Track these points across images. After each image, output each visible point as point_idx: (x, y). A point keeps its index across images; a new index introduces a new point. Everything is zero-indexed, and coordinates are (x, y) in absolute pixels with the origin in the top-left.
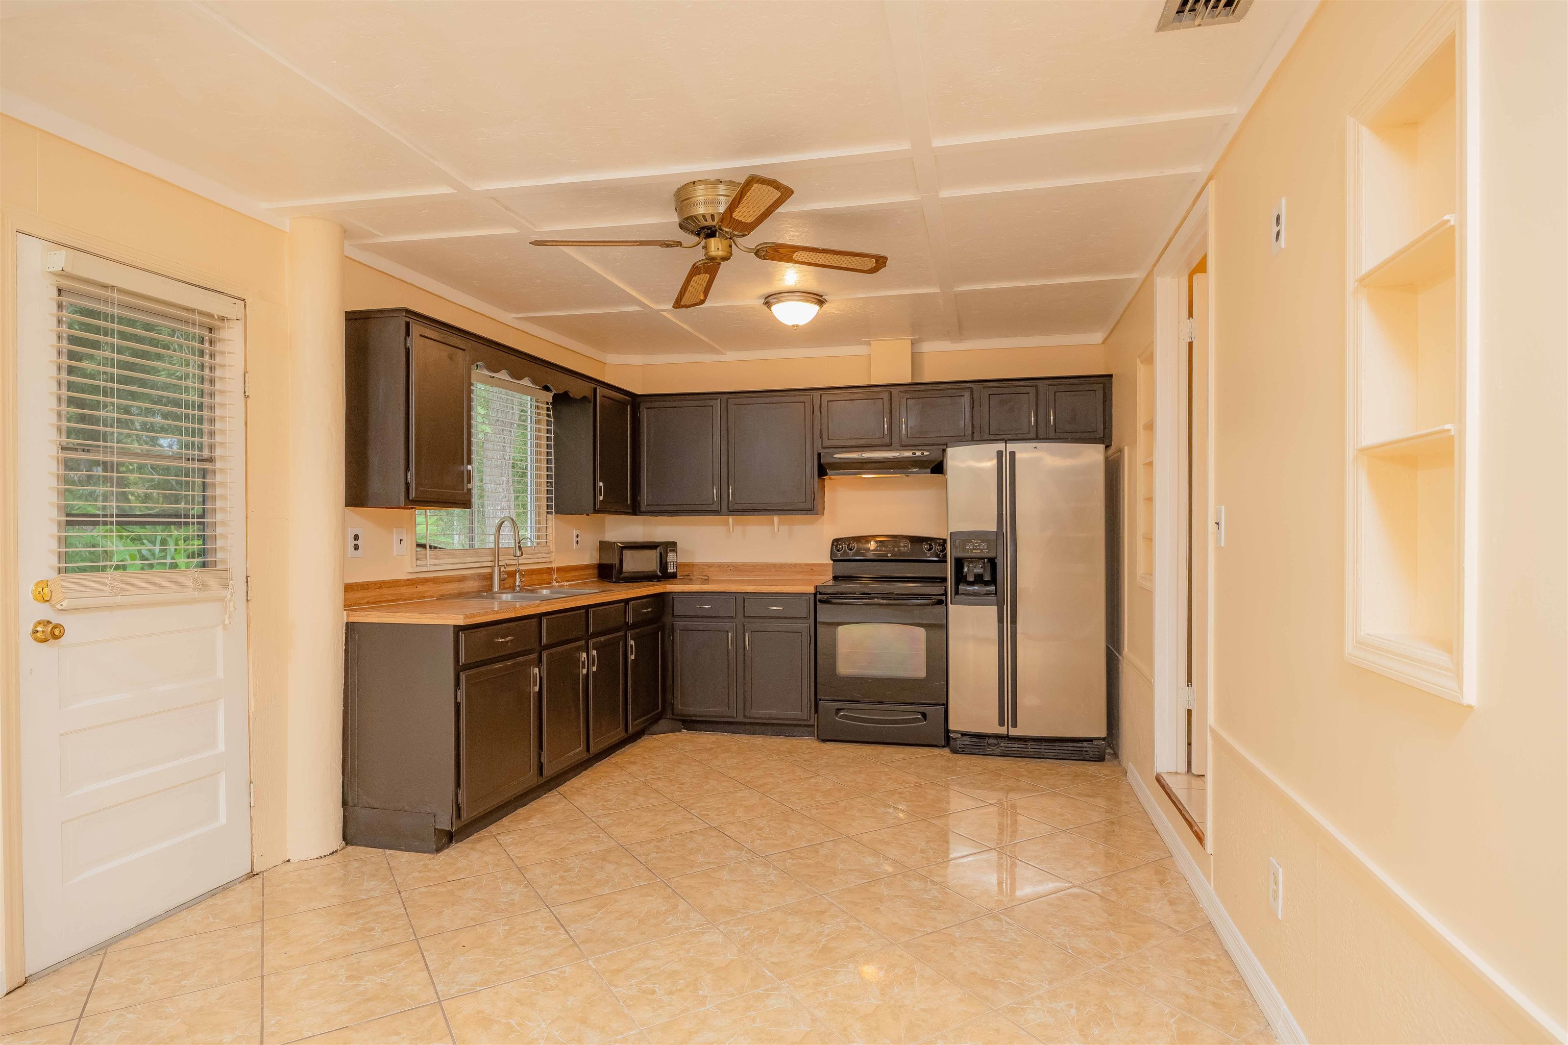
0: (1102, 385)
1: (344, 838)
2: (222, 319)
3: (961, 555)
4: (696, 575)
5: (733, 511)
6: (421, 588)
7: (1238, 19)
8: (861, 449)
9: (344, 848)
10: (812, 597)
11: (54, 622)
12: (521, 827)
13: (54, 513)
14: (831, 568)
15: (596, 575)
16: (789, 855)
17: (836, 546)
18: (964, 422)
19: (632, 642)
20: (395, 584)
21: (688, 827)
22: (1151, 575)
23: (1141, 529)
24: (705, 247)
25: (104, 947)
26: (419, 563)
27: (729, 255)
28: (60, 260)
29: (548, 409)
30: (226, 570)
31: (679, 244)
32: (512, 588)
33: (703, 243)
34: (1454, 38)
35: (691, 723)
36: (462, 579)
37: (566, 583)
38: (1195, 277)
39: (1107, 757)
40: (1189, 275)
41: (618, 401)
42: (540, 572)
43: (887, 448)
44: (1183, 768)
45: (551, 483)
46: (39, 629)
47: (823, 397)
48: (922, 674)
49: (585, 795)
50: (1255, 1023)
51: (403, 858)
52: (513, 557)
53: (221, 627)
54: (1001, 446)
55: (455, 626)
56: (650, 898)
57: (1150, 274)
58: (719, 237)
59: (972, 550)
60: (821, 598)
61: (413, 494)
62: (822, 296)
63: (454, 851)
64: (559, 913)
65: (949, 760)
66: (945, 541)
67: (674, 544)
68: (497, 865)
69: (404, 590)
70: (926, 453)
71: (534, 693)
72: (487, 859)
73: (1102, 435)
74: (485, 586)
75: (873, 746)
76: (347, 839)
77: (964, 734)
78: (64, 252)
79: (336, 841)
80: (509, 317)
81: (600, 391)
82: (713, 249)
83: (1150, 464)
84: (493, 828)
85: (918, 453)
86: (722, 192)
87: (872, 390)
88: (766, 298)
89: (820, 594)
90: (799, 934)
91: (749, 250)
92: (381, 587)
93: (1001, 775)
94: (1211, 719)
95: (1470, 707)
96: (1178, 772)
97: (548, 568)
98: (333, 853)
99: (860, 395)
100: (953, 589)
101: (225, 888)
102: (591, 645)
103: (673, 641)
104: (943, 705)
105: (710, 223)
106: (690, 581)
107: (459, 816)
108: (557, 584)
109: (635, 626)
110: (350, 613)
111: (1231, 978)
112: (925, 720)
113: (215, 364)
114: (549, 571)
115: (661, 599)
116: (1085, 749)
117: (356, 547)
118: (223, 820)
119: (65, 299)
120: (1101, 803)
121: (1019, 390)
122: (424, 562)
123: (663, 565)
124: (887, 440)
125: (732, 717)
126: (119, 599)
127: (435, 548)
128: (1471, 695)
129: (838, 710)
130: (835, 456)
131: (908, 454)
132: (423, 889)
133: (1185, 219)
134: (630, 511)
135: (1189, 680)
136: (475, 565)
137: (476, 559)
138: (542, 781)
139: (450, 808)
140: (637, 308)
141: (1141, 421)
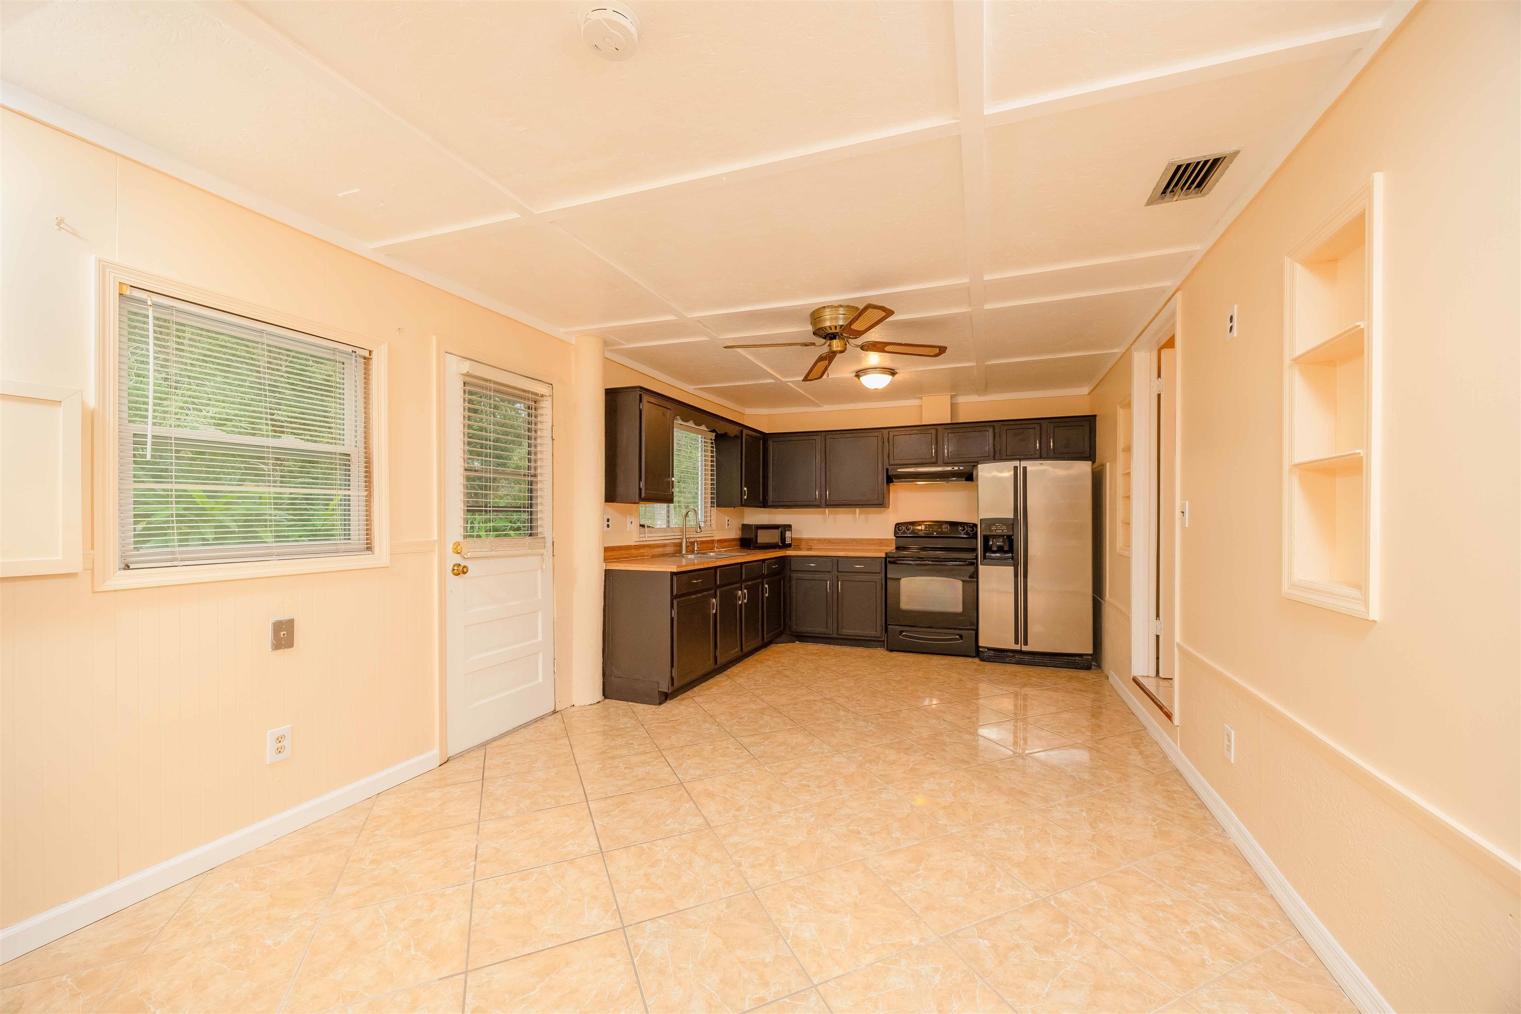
0: (1088, 422)
1: (604, 695)
2: (542, 396)
3: (988, 533)
4: (803, 545)
5: (830, 505)
6: (642, 551)
7: (1204, 195)
8: (915, 466)
9: (604, 700)
10: (883, 560)
11: (463, 564)
12: (706, 693)
13: (462, 505)
14: (894, 542)
15: (739, 545)
16: (880, 716)
17: (898, 528)
18: (988, 447)
19: (767, 586)
20: (628, 548)
21: (812, 698)
22: (1129, 547)
23: (1120, 516)
24: (830, 345)
25: (484, 745)
26: (641, 535)
27: (845, 349)
28: (466, 367)
29: (712, 443)
30: (544, 538)
31: (814, 344)
32: (692, 552)
33: (828, 343)
34: (1364, 213)
35: (803, 638)
36: (664, 546)
37: (723, 550)
38: (1162, 351)
39: (1093, 667)
40: (1158, 350)
41: (754, 437)
42: (707, 542)
43: (934, 465)
44: (1153, 673)
45: (714, 488)
46: (456, 568)
47: (890, 433)
48: (959, 609)
49: (741, 677)
50: (1214, 828)
51: (640, 707)
52: (695, 533)
53: (540, 570)
54: (1017, 463)
55: (671, 572)
56: (796, 736)
57: (1129, 349)
58: (839, 339)
59: (995, 530)
60: (889, 561)
61: (643, 495)
62: (894, 370)
63: (669, 705)
64: (741, 741)
65: (979, 665)
66: (976, 525)
67: (790, 526)
68: (697, 713)
69: (633, 551)
70: (961, 468)
71: (713, 614)
72: (691, 709)
73: (1089, 455)
74: (677, 550)
75: (925, 655)
76: (606, 695)
77: (990, 649)
78: (468, 362)
79: (599, 696)
80: (690, 388)
81: (745, 431)
82: (835, 347)
83: (1128, 474)
84: (689, 693)
85: (956, 468)
86: (841, 312)
87: (922, 428)
88: (857, 373)
89: (889, 557)
90: (894, 760)
91: (858, 346)
92: (621, 550)
93: (1016, 676)
94: (1178, 638)
95: (1375, 621)
96: (1149, 675)
97: (712, 540)
98: (598, 702)
99: (916, 431)
100: (982, 554)
101: (542, 718)
102: (743, 586)
103: (790, 586)
104: (974, 630)
105: (833, 331)
106: (800, 549)
107: (673, 684)
108: (717, 550)
109: (768, 576)
110: (607, 564)
111: (1195, 802)
112: (962, 639)
113: (537, 421)
114: (713, 541)
115: (783, 561)
116: (1077, 661)
117: (608, 526)
118: (540, 680)
119: (467, 388)
120: (1091, 695)
121: (1029, 426)
122: (644, 535)
123: (783, 538)
124: (934, 460)
125: (830, 634)
126: (494, 553)
127: (649, 527)
128: (1375, 613)
129: (901, 632)
130: (898, 470)
131: (949, 469)
132: (656, 724)
133: (1157, 315)
134: (762, 505)
135: (1158, 615)
136: (672, 537)
137: (672, 534)
138: (716, 667)
139: (668, 680)
140: (772, 381)
141: (1121, 444)
